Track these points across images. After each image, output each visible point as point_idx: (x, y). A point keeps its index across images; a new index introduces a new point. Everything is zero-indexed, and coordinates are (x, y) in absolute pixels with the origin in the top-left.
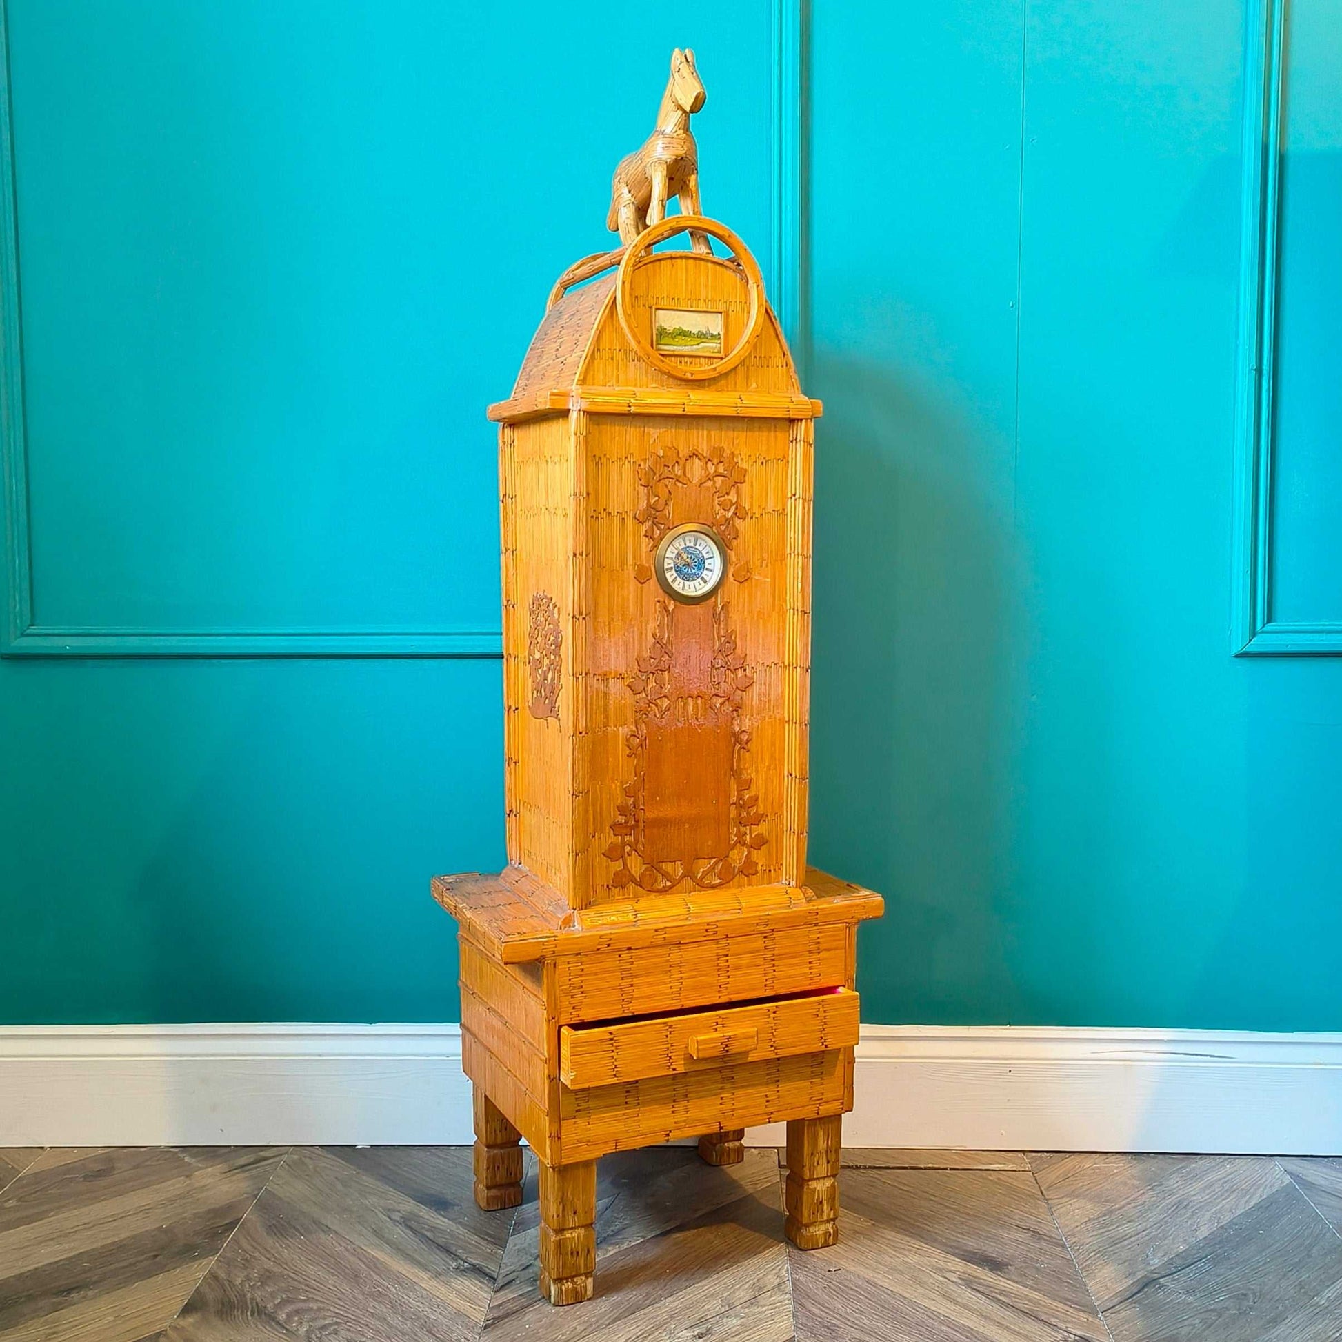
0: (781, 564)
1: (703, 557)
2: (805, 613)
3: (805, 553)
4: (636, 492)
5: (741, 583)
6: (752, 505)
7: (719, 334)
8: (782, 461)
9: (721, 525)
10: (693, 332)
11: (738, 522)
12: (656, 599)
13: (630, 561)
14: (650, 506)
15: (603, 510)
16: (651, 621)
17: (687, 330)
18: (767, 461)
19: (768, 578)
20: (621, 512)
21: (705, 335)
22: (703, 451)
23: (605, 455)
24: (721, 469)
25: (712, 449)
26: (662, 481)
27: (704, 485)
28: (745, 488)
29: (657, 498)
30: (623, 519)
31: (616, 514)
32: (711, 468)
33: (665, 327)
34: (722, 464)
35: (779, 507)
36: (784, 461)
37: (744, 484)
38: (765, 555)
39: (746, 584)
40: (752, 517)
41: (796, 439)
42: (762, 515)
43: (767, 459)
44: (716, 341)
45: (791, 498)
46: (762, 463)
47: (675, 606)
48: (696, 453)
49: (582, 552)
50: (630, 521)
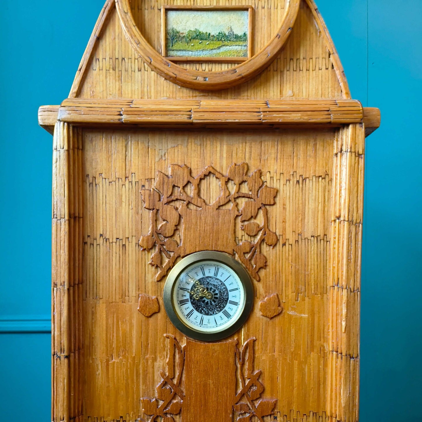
0: (322, 298)
1: (226, 288)
2: (351, 357)
3: (352, 287)
4: (140, 216)
5: (272, 318)
6: (284, 229)
7: (245, 34)
8: (325, 178)
9: (244, 253)
10: (212, 34)
11: (265, 249)
12: (165, 335)
13: (133, 292)
14: (157, 233)
15: (99, 236)
16: (158, 359)
17: (204, 32)
18: (304, 180)
19: (304, 314)
20: (121, 238)
21: (227, 37)
22: (222, 169)
23: (101, 174)
24: (245, 189)
25: (233, 165)
26: (173, 204)
27: (224, 208)
28: (275, 211)
29: (164, 222)
30: (124, 246)
31: (115, 240)
32: (233, 188)
33: (178, 30)
34: (246, 184)
35: (320, 232)
36: (327, 179)
37: (274, 206)
38: (302, 287)
39: (277, 320)
40: (284, 244)
41: (341, 150)
42: (297, 241)
43: (304, 177)
44: (241, 43)
45: (335, 221)
46: (298, 182)
47: (188, 343)
48: (212, 171)
49: (64, 282)
50: (132, 248)
